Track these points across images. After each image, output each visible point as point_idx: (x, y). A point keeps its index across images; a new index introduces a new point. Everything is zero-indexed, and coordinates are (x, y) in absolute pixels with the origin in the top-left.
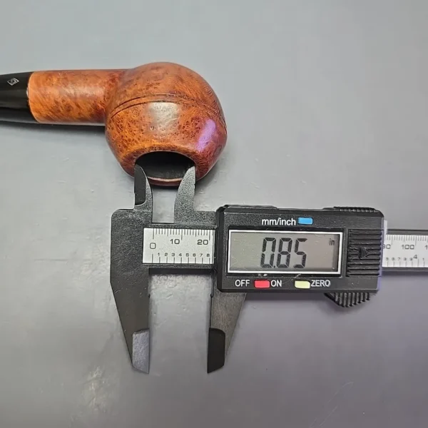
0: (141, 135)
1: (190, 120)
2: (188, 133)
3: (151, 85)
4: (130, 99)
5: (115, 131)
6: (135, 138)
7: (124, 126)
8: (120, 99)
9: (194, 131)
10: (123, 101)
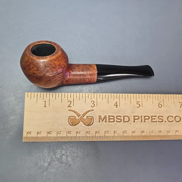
0: (51, 63)
1: (32, 69)
2: (32, 64)
3: (49, 81)
4: (56, 76)
5: (62, 64)
6: (53, 62)
7: (58, 66)
8: (61, 75)
9: (30, 65)
10: (60, 75)
